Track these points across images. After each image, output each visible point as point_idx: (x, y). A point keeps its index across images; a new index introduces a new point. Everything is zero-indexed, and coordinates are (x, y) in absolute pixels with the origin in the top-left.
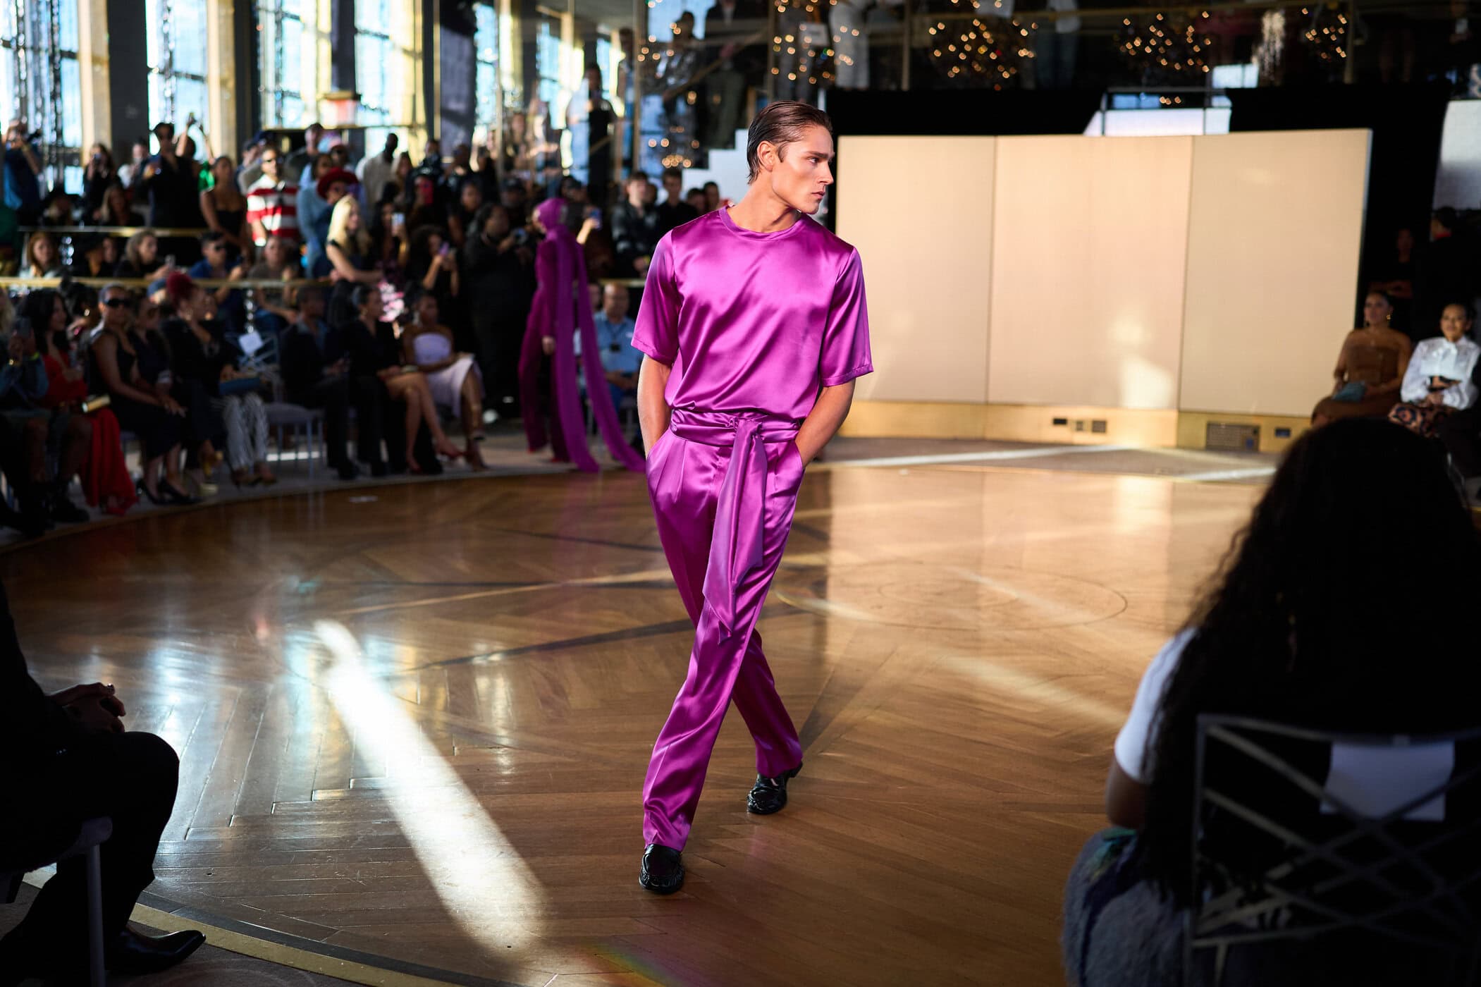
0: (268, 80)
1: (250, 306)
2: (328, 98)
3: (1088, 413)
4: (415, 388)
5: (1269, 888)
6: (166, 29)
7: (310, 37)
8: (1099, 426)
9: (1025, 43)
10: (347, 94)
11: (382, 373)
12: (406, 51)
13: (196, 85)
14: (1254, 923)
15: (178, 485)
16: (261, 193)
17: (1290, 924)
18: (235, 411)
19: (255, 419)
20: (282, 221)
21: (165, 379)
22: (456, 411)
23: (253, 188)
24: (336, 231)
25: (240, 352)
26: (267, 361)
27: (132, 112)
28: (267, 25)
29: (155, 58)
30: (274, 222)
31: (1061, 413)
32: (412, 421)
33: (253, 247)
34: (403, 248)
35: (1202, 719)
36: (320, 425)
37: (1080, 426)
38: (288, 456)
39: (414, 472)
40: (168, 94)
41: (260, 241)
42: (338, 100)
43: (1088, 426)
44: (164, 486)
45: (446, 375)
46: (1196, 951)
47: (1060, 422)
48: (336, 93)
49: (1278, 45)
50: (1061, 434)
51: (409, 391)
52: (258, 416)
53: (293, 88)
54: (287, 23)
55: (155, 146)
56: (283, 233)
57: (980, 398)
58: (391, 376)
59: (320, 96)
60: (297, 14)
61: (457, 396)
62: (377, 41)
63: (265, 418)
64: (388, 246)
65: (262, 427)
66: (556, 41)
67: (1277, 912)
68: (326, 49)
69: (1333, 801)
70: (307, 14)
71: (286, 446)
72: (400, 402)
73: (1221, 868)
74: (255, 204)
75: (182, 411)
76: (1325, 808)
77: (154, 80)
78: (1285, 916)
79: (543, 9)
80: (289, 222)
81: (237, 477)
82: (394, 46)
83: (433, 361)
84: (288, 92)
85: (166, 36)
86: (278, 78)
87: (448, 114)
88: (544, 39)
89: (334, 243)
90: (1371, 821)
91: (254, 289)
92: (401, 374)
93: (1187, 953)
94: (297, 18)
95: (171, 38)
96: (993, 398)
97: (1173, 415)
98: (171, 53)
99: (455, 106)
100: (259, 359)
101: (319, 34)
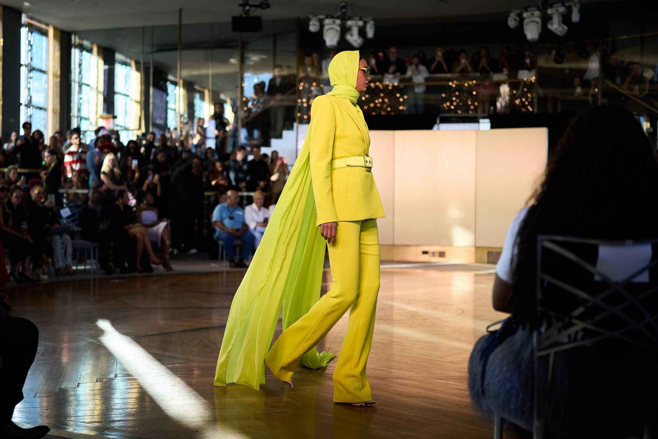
0: (74, 112)
1: (65, 201)
2: (101, 117)
3: (437, 249)
4: (141, 233)
5: (574, 321)
6: (29, 86)
7: (94, 93)
8: (442, 254)
9: (402, 104)
10: (110, 116)
11: (126, 227)
12: (136, 102)
13: (42, 112)
14: (566, 340)
15: (29, 274)
16: (70, 153)
17: (583, 338)
18: (58, 241)
19: (67, 245)
20: (80, 166)
21: (24, 226)
22: (159, 245)
23: (67, 152)
24: (106, 167)
25: (61, 217)
26: (72, 221)
27: (12, 120)
28: (75, 87)
29: (23, 99)
30: (77, 167)
31: (426, 249)
32: (140, 248)
33: (66, 178)
34: (137, 175)
35: (540, 237)
36: (97, 250)
37: (434, 254)
38: (81, 267)
39: (140, 272)
40: (29, 115)
41: (69, 175)
42: (107, 119)
43: (437, 254)
44: (22, 274)
45: (155, 228)
46: (540, 358)
47: (425, 253)
48: (105, 115)
49: (507, 98)
50: (426, 258)
51: (138, 235)
52: (68, 244)
53: (86, 116)
54: (84, 87)
55: (22, 132)
56: (80, 171)
57: (391, 243)
58: (130, 228)
59: (98, 116)
60: (89, 84)
61: (160, 238)
62: (124, 97)
63: (71, 245)
64: (129, 175)
65: (70, 250)
66: (202, 102)
67: (576, 333)
68: (101, 98)
69: (601, 275)
70: (93, 84)
71: (80, 262)
72: (134, 240)
73: (551, 313)
74: (68, 159)
75: (32, 242)
76: (597, 278)
77: (22, 108)
78: (580, 334)
79: (197, 87)
80: (84, 166)
81: (58, 272)
82: (131, 99)
83: (149, 222)
84: (83, 117)
85: (29, 89)
86: (79, 110)
87: (155, 125)
88: (197, 101)
89: (104, 173)
90: (617, 283)
91: (67, 194)
92: (134, 227)
93: (535, 359)
94: (89, 85)
95: (31, 90)
96: (397, 242)
97: (473, 249)
98: (31, 97)
99: (159, 122)
100: (69, 221)
101: (98, 92)
